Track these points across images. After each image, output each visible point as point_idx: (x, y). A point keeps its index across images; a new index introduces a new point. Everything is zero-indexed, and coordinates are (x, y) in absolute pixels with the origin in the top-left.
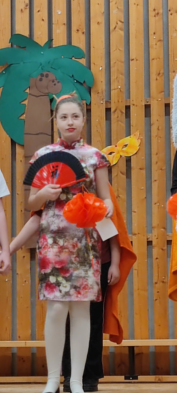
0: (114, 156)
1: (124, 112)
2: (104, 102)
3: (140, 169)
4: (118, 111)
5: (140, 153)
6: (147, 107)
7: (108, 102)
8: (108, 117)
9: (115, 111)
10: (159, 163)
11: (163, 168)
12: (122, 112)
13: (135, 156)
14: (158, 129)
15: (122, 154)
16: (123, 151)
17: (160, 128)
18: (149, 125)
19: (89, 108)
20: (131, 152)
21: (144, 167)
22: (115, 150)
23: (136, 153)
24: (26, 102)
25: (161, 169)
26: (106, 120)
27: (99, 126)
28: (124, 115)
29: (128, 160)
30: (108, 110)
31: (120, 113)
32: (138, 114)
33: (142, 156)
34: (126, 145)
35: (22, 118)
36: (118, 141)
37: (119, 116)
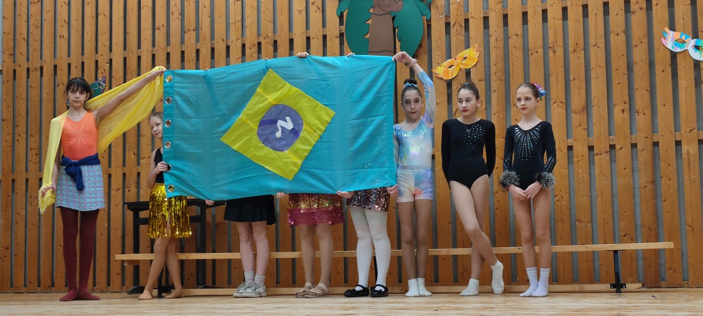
0: (453, 69)
1: (463, 25)
2: (444, 17)
3: (480, 80)
4: (457, 25)
5: (479, 65)
6: (486, 19)
7: (447, 17)
8: (448, 31)
9: (454, 25)
10: (498, 74)
11: (502, 79)
12: (461, 26)
13: (474, 68)
14: (497, 40)
15: (461, 66)
16: (463, 64)
17: (498, 39)
18: (487, 36)
19: (429, 23)
20: (470, 64)
21: (484, 78)
22: (455, 63)
23: (475, 65)
24: (370, 22)
25: (500, 80)
26: (446, 34)
27: (438, 41)
28: (463, 28)
29: (468, 73)
30: (448, 24)
31: (459, 26)
32: (476, 26)
33: (481, 67)
34: (465, 58)
35: (366, 37)
36: (458, 54)
37: (459, 29)
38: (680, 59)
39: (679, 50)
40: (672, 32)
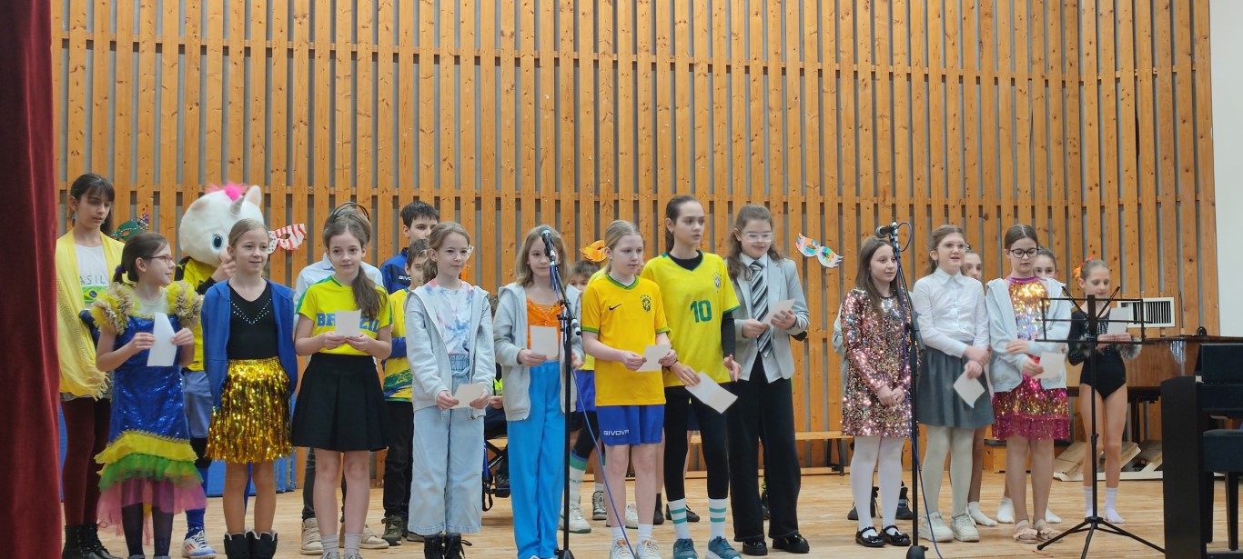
38: (810, 263)
39: (810, 255)
40: (804, 238)
